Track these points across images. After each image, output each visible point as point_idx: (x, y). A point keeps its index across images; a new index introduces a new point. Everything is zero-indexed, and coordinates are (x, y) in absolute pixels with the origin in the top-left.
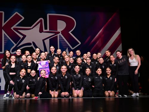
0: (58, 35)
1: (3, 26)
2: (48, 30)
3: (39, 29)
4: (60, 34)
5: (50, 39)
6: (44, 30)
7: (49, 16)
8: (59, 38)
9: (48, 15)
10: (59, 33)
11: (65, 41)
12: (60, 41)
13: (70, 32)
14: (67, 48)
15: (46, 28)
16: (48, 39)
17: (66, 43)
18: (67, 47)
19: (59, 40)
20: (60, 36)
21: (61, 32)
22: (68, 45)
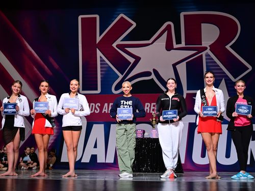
0: (204, 53)
1: (97, 42)
2: (183, 45)
3: (165, 43)
4: (208, 51)
5: (186, 63)
6: (175, 46)
7: (184, 15)
8: (206, 59)
9: (182, 15)
10: (205, 48)
11: (218, 66)
12: (207, 66)
13: (228, 47)
14: (223, 80)
15: (179, 42)
16: (184, 63)
17: (221, 69)
18: (223, 77)
19: (207, 63)
20: (207, 55)
21: (209, 48)
22: (224, 73)
